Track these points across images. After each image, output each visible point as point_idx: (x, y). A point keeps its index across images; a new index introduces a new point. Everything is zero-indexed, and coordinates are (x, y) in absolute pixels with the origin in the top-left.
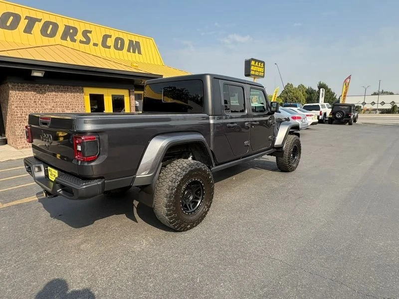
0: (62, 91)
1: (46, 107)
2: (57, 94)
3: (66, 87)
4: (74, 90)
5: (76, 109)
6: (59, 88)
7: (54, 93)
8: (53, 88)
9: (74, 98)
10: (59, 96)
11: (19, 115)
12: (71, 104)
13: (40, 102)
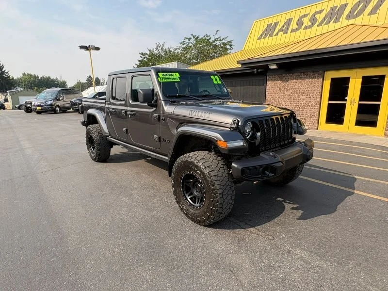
0: (301, 78)
1: (286, 93)
2: (296, 81)
3: (306, 73)
4: (313, 76)
5: (311, 95)
6: (300, 75)
7: (295, 81)
8: (295, 76)
9: (311, 84)
10: (298, 83)
11: (269, 100)
12: (307, 90)
13: (283, 89)
